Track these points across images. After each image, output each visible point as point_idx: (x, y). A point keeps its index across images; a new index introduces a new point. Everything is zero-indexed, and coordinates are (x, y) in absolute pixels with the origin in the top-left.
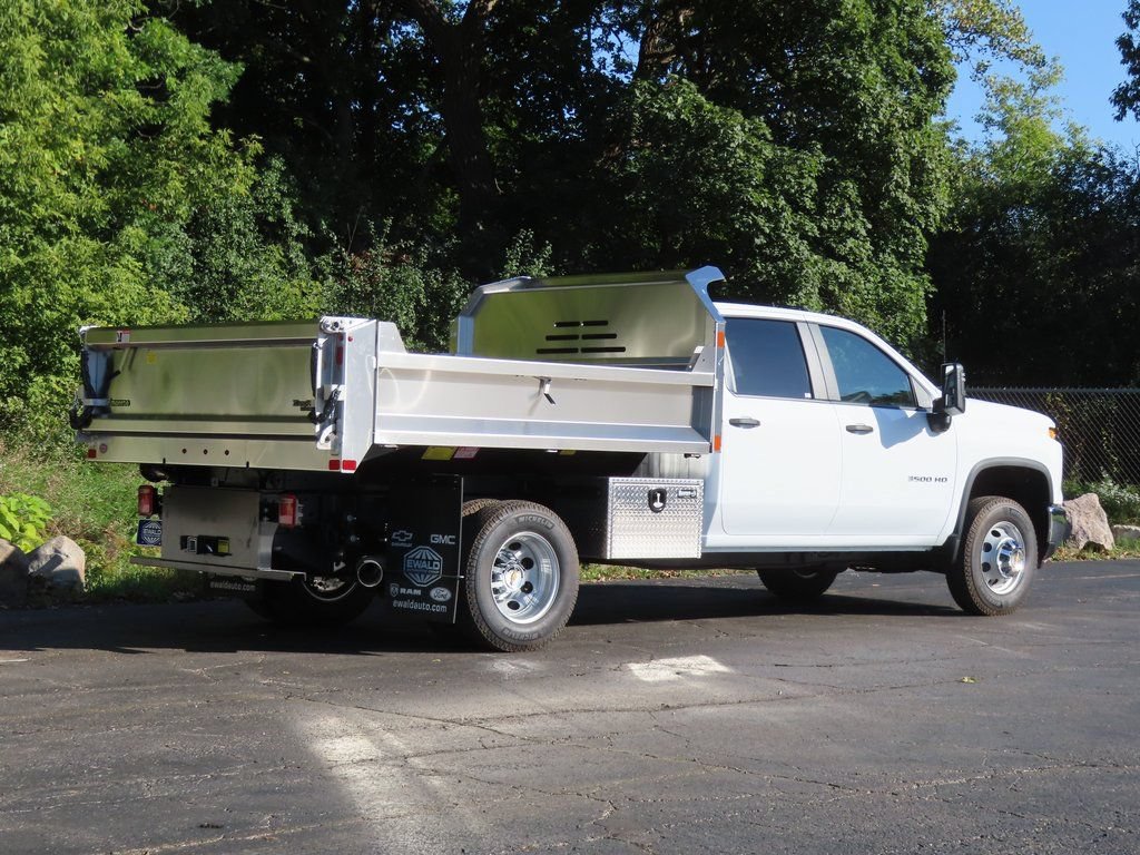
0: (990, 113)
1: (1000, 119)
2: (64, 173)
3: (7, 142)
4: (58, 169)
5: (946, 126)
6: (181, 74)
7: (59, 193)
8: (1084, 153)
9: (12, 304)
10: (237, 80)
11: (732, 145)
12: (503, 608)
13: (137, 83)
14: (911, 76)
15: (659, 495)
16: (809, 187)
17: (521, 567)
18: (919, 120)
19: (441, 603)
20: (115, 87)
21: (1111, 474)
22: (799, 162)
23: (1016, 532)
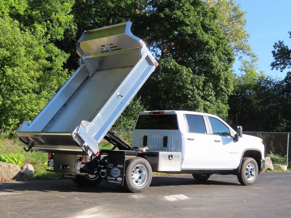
0: (242, 68)
1: (244, 69)
2: (29, 78)
3: (16, 71)
4: (28, 78)
5: (232, 71)
6: (56, 56)
7: (28, 83)
8: (264, 77)
9: (16, 109)
10: (69, 58)
11: (183, 74)
12: (134, 182)
13: (46, 58)
14: (225, 59)
15: (171, 156)
16: (201, 84)
17: (139, 173)
18: (226, 69)
19: (120, 181)
20: (41, 59)
21: (272, 152)
22: (199, 78)
23: (253, 166)
